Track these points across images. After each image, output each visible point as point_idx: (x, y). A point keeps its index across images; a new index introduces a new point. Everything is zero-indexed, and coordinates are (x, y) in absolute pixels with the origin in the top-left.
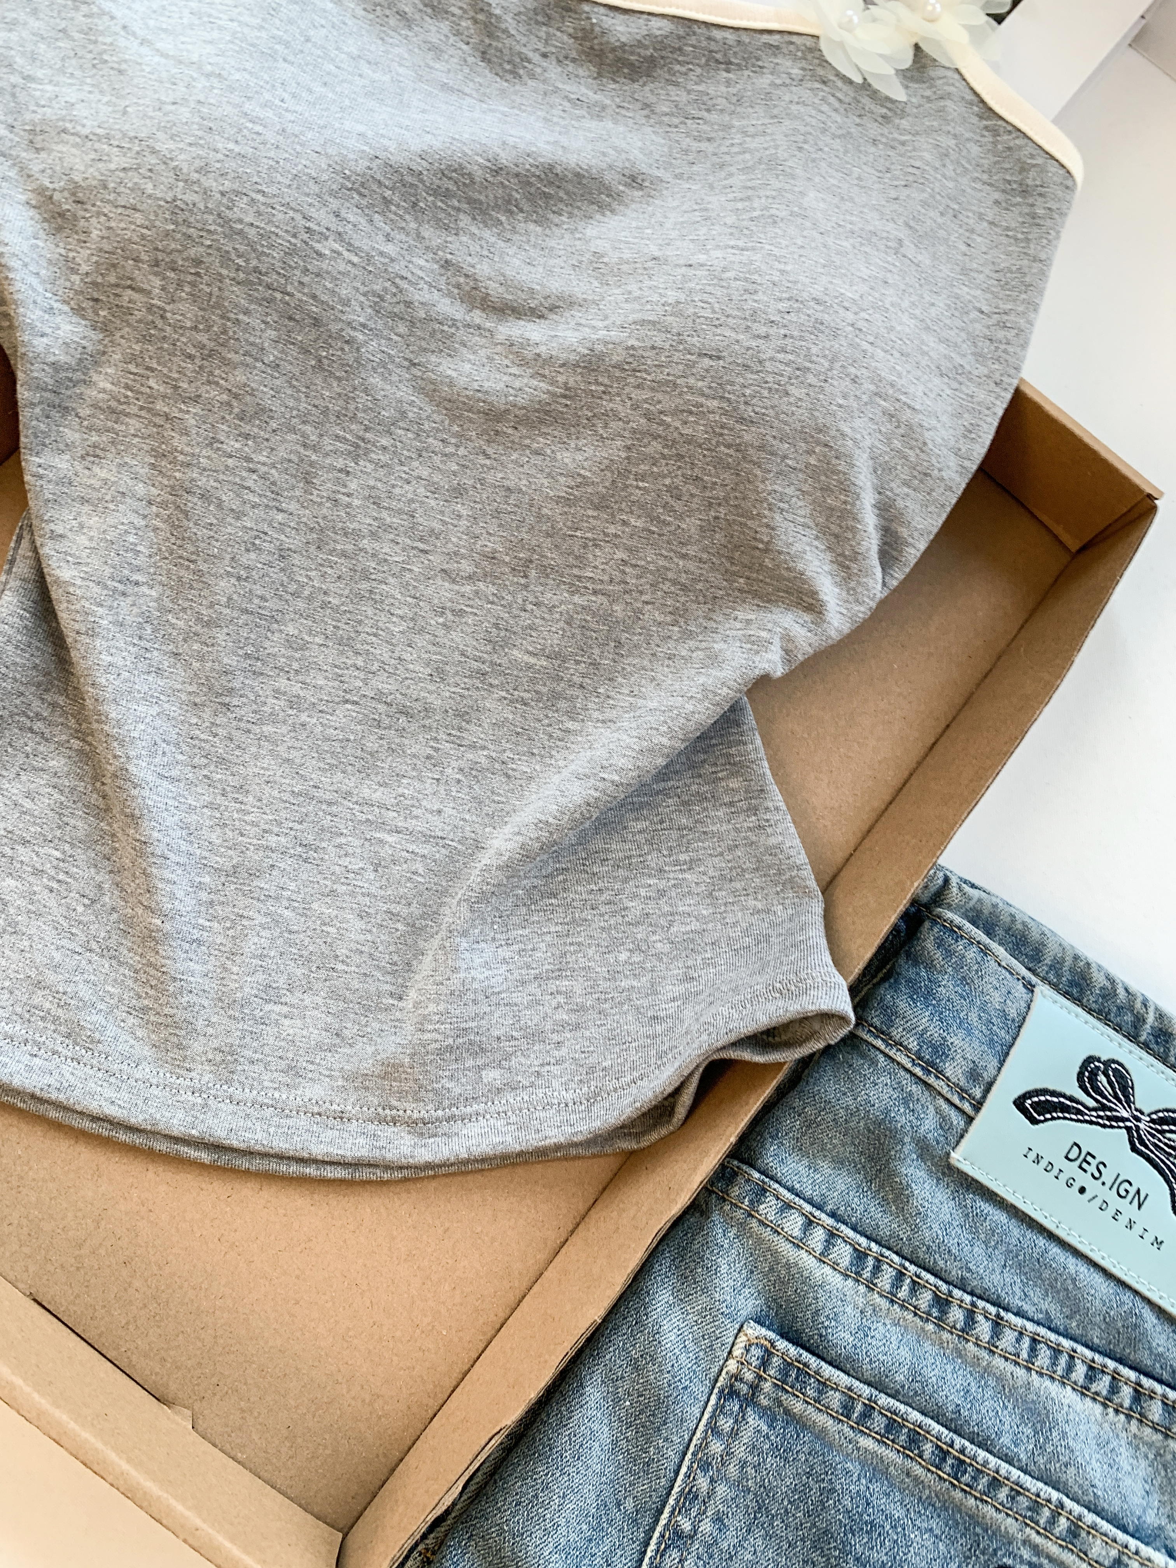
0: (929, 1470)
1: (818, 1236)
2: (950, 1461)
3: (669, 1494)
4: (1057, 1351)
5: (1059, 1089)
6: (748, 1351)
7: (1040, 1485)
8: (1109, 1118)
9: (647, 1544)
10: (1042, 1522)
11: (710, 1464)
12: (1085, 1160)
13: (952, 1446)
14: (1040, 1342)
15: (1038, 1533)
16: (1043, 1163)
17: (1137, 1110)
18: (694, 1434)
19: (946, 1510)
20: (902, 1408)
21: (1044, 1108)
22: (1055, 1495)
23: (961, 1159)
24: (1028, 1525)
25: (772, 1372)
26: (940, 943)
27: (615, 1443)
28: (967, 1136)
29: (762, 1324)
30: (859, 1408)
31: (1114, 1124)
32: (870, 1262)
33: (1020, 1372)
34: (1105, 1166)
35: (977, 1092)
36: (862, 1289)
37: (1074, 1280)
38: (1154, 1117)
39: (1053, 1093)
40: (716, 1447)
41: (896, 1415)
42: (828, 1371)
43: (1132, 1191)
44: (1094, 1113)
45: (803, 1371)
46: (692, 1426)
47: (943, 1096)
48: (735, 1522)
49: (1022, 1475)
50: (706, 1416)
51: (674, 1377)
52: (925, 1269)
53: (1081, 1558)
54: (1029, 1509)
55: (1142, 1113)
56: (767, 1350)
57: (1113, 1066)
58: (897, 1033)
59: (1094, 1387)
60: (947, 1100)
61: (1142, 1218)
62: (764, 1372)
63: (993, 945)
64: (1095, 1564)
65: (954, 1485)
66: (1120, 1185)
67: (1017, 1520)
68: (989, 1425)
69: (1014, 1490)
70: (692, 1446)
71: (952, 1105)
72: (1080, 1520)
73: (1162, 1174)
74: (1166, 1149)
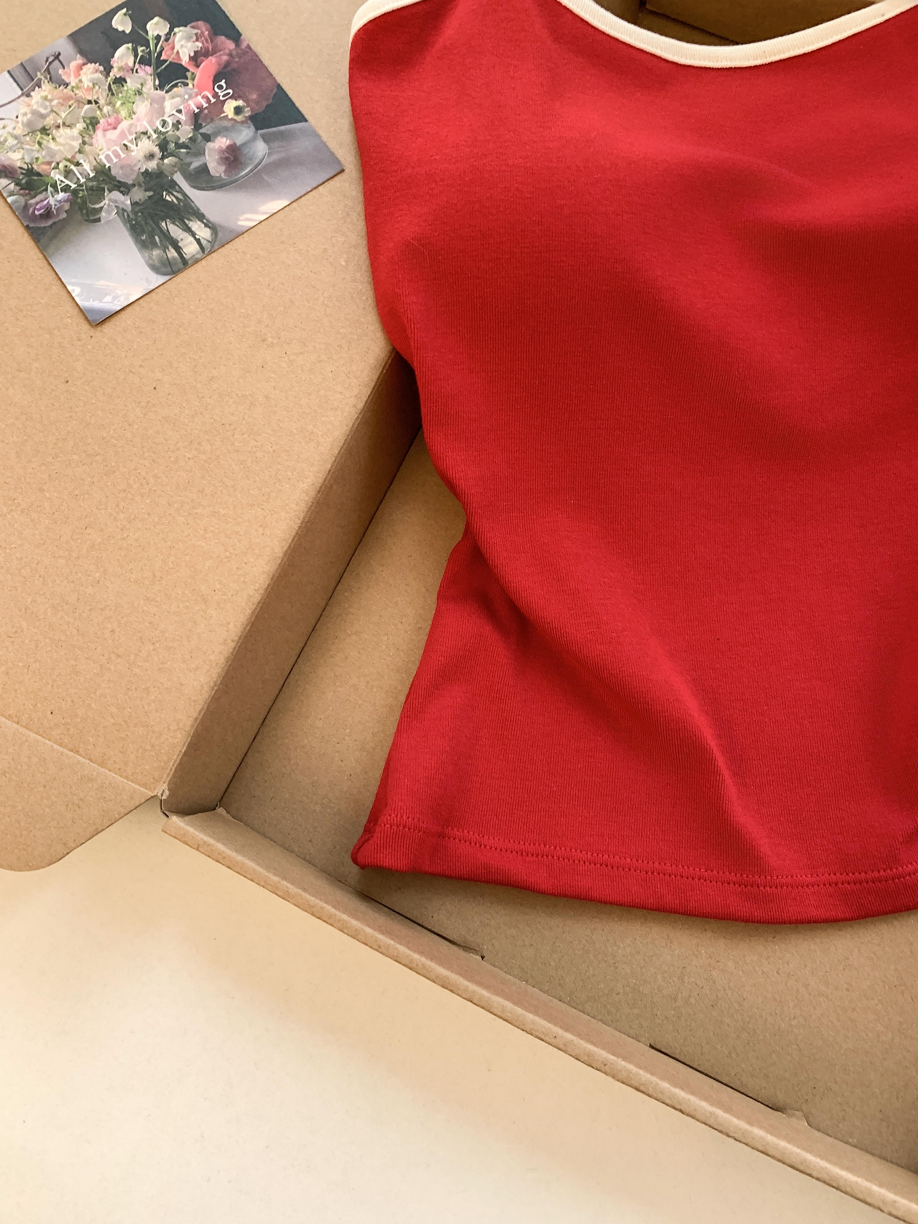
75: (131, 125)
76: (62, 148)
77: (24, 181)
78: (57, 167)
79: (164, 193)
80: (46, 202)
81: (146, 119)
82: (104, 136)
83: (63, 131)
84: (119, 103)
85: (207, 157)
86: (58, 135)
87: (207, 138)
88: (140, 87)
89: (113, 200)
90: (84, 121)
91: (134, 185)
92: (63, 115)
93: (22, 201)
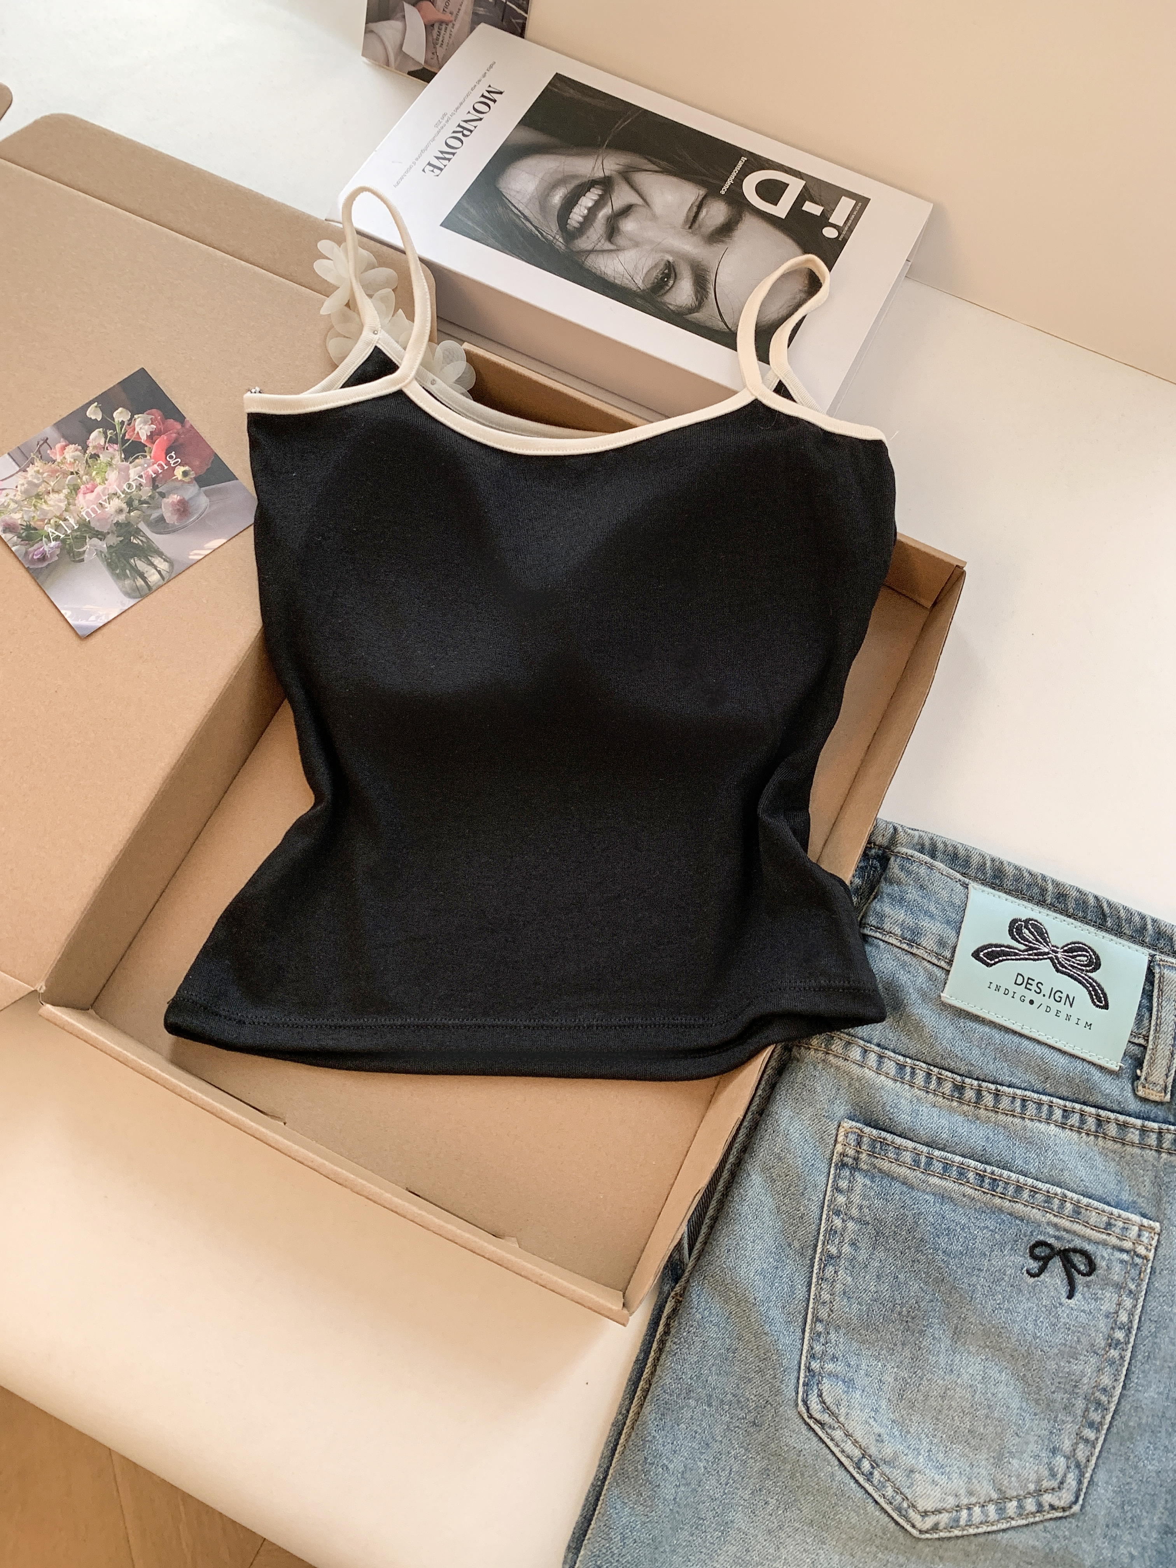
0: (976, 1189)
1: (872, 1058)
2: (987, 1181)
3: (819, 1234)
4: (1040, 1104)
5: (999, 942)
6: (846, 1137)
7: (1048, 1186)
8: (1036, 954)
9: (812, 1266)
10: (1055, 1208)
11: (840, 1210)
12: (1028, 983)
13: (985, 1171)
14: (1027, 1100)
15: (1055, 1216)
16: (1002, 990)
17: (1053, 946)
18: (825, 1194)
19: (994, 1213)
20: (949, 1155)
21: (992, 956)
22: (1059, 1190)
23: (948, 996)
24: (1047, 1212)
25: (864, 1148)
26: (902, 868)
27: (778, 1210)
28: (948, 982)
29: (852, 1120)
30: (923, 1160)
31: (1041, 957)
32: (908, 1070)
33: (1018, 1121)
34: (1042, 984)
35: (948, 954)
36: (907, 1087)
37: (1042, 1059)
38: (1066, 948)
39: (996, 946)
40: (841, 1199)
41: (947, 1160)
42: (898, 1140)
43: (1064, 996)
44: (1026, 953)
45: (884, 1143)
46: (823, 1188)
47: (926, 960)
48: (864, 1245)
49: (1035, 1181)
50: (830, 1181)
51: (803, 1159)
52: (943, 1069)
53: (1086, 1226)
54: (1045, 1202)
55: (1058, 948)
56: (859, 1135)
57: (1030, 922)
58: (887, 927)
59: (1070, 1122)
60: (929, 962)
61: (1073, 1012)
62: (860, 1148)
63: (936, 863)
64: (1095, 1228)
65: (993, 1195)
66: (1055, 994)
67: (1039, 1210)
68: (1007, 1156)
69: (1032, 1191)
70: (826, 1201)
71: (934, 964)
72: (1079, 1203)
73: (1080, 982)
74: (1079, 967)
75: (105, 488)
77: (24, 534)
78: (49, 523)
79: (132, 538)
80: (41, 549)
81: (115, 484)
82: (84, 498)
83: (53, 496)
85: (163, 509)
86: (49, 498)
87: (163, 495)
88: (109, 459)
89: (92, 546)
90: (69, 488)
91: (108, 533)
92: (52, 484)
93: (23, 549)
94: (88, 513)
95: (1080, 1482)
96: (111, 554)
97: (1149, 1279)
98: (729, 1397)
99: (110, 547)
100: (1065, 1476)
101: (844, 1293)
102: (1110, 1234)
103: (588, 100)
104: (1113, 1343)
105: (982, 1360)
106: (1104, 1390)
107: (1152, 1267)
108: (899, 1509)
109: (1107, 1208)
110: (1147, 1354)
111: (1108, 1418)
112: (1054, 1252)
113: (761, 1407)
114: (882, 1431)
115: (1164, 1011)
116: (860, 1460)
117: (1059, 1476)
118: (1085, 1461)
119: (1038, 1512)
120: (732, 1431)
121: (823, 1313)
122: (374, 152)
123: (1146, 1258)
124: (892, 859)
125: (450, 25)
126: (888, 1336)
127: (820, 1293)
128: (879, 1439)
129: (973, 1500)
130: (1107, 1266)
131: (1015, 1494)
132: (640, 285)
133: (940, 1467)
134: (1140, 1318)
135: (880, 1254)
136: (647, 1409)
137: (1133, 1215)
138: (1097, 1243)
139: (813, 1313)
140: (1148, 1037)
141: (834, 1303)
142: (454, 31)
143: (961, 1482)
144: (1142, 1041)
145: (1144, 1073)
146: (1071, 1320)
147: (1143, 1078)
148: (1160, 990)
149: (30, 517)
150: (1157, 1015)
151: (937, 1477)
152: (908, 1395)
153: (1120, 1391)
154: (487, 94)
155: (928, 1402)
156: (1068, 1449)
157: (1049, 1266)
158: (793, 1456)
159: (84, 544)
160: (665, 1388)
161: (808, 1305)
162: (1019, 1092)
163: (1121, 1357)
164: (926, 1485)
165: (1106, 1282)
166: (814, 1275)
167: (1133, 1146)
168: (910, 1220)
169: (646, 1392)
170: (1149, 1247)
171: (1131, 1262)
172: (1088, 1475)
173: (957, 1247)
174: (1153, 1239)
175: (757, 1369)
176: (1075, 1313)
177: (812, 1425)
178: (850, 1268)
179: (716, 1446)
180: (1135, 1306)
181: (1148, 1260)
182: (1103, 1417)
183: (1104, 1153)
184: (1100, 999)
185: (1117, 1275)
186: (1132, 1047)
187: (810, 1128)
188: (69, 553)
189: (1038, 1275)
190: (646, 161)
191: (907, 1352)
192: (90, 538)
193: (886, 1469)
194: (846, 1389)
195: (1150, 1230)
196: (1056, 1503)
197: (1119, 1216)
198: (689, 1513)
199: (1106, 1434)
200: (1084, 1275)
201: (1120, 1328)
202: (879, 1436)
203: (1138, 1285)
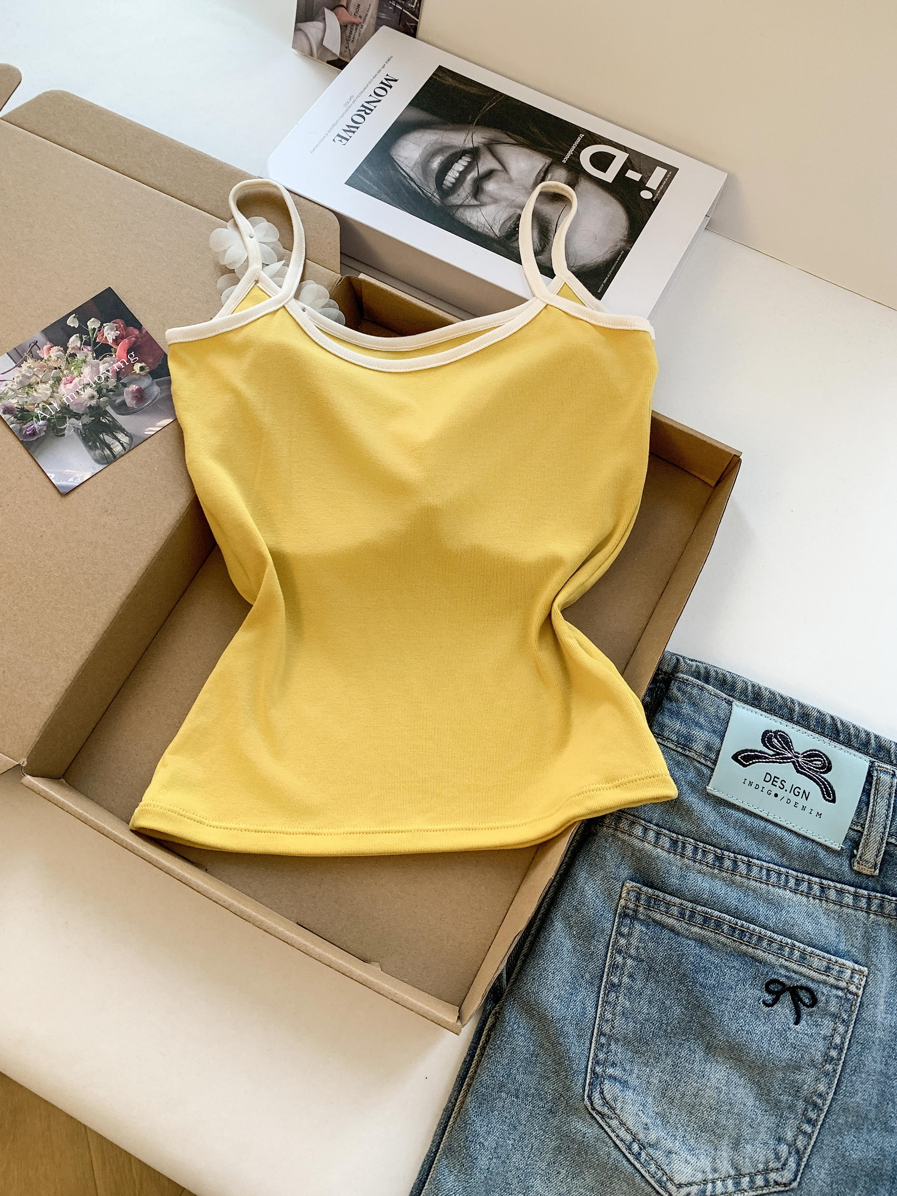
0: (728, 938)
1: (651, 835)
2: (737, 932)
3: (604, 967)
4: (779, 874)
5: (753, 748)
6: (628, 894)
7: (783, 937)
8: (782, 758)
9: (599, 992)
10: (786, 954)
11: (621, 950)
12: (774, 780)
13: (737, 924)
14: (771, 871)
15: (786, 960)
16: (754, 785)
17: (796, 752)
18: (611, 937)
19: (740, 956)
20: (710, 911)
21: (748, 758)
22: (789, 941)
23: (713, 790)
24: (780, 957)
25: (642, 902)
26: (679, 689)
27: (574, 948)
28: (713, 778)
29: (633, 881)
30: (688, 913)
31: (785, 761)
32: (680, 844)
33: (764, 886)
34: (785, 782)
35: (713, 756)
36: (679, 857)
37: (781, 840)
38: (805, 754)
39: (751, 751)
40: (623, 941)
41: (707, 914)
42: (669, 897)
43: (801, 792)
44: (774, 757)
45: (657, 899)
46: (609, 933)
47: (696, 760)
48: (640, 977)
49: (772, 933)
50: (615, 928)
51: (595, 910)
52: (708, 844)
53: (810, 969)
54: (779, 949)
55: (799, 754)
56: (638, 893)
57: (778, 733)
58: (666, 734)
59: (800, 889)
60: (698, 761)
61: (808, 804)
62: (639, 903)
63: (706, 686)
64: (817, 970)
65: (741, 943)
66: (794, 790)
67: (774, 955)
68: (753, 912)
69: (770, 941)
70: (611, 942)
71: (702, 764)
72: (805, 951)
73: (815, 781)
74: (815, 769)
75: (80, 380)
76: (40, 395)
77: (19, 415)
78: (38, 407)
79: (101, 418)
80: (32, 427)
81: (89, 377)
82: (65, 387)
84: (73, 368)
85: (125, 396)
86: (38, 388)
87: (125, 385)
88: (84, 358)
89: (71, 423)
90: (53, 379)
91: (83, 414)
92: (41, 376)
93: (18, 426)
94: (67, 398)
95: (798, 1165)
96: (85, 430)
97: (858, 1010)
98: (533, 1090)
99: (84, 425)
100: (787, 1159)
101: (623, 1014)
102: (829, 976)
103: (462, 87)
104: (828, 1059)
105: (727, 1068)
106: (820, 1095)
107: (860, 1002)
108: (659, 1182)
109: (826, 955)
110: (854, 1068)
111: (822, 1116)
112: (785, 988)
113: (556, 1098)
114: (649, 1121)
115: (878, 806)
116: (631, 1143)
117: (782, 1159)
118: (803, 1149)
119: (765, 1186)
120: (534, 1117)
121: (606, 1029)
122: (296, 125)
123: (856, 994)
124: (673, 682)
125: (360, 26)
126: (656, 1048)
127: (604, 1013)
128: (646, 1128)
129: (716, 1176)
130: (826, 1000)
131: (748, 1171)
132: (497, 232)
133: (691, 1150)
134: (850, 1041)
135: (651, 985)
136: (468, 1099)
137: (847, 961)
138: (819, 982)
139: (598, 1028)
140: (865, 825)
141: (615, 1021)
142: (363, 30)
143: (707, 1162)
144: (859, 828)
145: (859, 853)
146: (797, 1041)
147: (858, 856)
148: (876, 789)
149: (23, 402)
150: (873, 809)
151: (689, 1158)
152: (669, 1093)
153: (832, 1096)
154: (385, 81)
155: (684, 1099)
156: (790, 1139)
157: (781, 999)
158: (579, 1137)
159: (65, 422)
160: (483, 1083)
161: (595, 1022)
162: (765, 864)
163: (834, 1070)
164: (681, 1164)
165: (826, 1013)
166: (600, 999)
167: (848, 908)
168: (675, 958)
169: (469, 1085)
170: (859, 986)
171: (844, 997)
172: (805, 1160)
173: (711, 982)
174: (862, 980)
175: (554, 1070)
176: (800, 1036)
177: (595, 1115)
178: (628, 994)
179: (521, 1128)
180: (846, 1032)
181: (858, 997)
182: (818, 1116)
183: (827, 912)
184: (829, 794)
185: (833, 1008)
186: (852, 833)
187: (601, 887)
188: (53, 429)
189: (772, 1005)
190: (505, 136)
191: (669, 1061)
192: (70, 418)
193: (651, 1151)
194: (622, 1089)
195: (860, 973)
196: (779, 1180)
197: (836, 962)
198: (499, 1179)
199: (820, 1129)
200: (808, 1006)
201: (834, 1048)
202: (646, 1125)
203: (850, 1016)
